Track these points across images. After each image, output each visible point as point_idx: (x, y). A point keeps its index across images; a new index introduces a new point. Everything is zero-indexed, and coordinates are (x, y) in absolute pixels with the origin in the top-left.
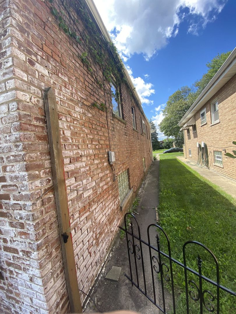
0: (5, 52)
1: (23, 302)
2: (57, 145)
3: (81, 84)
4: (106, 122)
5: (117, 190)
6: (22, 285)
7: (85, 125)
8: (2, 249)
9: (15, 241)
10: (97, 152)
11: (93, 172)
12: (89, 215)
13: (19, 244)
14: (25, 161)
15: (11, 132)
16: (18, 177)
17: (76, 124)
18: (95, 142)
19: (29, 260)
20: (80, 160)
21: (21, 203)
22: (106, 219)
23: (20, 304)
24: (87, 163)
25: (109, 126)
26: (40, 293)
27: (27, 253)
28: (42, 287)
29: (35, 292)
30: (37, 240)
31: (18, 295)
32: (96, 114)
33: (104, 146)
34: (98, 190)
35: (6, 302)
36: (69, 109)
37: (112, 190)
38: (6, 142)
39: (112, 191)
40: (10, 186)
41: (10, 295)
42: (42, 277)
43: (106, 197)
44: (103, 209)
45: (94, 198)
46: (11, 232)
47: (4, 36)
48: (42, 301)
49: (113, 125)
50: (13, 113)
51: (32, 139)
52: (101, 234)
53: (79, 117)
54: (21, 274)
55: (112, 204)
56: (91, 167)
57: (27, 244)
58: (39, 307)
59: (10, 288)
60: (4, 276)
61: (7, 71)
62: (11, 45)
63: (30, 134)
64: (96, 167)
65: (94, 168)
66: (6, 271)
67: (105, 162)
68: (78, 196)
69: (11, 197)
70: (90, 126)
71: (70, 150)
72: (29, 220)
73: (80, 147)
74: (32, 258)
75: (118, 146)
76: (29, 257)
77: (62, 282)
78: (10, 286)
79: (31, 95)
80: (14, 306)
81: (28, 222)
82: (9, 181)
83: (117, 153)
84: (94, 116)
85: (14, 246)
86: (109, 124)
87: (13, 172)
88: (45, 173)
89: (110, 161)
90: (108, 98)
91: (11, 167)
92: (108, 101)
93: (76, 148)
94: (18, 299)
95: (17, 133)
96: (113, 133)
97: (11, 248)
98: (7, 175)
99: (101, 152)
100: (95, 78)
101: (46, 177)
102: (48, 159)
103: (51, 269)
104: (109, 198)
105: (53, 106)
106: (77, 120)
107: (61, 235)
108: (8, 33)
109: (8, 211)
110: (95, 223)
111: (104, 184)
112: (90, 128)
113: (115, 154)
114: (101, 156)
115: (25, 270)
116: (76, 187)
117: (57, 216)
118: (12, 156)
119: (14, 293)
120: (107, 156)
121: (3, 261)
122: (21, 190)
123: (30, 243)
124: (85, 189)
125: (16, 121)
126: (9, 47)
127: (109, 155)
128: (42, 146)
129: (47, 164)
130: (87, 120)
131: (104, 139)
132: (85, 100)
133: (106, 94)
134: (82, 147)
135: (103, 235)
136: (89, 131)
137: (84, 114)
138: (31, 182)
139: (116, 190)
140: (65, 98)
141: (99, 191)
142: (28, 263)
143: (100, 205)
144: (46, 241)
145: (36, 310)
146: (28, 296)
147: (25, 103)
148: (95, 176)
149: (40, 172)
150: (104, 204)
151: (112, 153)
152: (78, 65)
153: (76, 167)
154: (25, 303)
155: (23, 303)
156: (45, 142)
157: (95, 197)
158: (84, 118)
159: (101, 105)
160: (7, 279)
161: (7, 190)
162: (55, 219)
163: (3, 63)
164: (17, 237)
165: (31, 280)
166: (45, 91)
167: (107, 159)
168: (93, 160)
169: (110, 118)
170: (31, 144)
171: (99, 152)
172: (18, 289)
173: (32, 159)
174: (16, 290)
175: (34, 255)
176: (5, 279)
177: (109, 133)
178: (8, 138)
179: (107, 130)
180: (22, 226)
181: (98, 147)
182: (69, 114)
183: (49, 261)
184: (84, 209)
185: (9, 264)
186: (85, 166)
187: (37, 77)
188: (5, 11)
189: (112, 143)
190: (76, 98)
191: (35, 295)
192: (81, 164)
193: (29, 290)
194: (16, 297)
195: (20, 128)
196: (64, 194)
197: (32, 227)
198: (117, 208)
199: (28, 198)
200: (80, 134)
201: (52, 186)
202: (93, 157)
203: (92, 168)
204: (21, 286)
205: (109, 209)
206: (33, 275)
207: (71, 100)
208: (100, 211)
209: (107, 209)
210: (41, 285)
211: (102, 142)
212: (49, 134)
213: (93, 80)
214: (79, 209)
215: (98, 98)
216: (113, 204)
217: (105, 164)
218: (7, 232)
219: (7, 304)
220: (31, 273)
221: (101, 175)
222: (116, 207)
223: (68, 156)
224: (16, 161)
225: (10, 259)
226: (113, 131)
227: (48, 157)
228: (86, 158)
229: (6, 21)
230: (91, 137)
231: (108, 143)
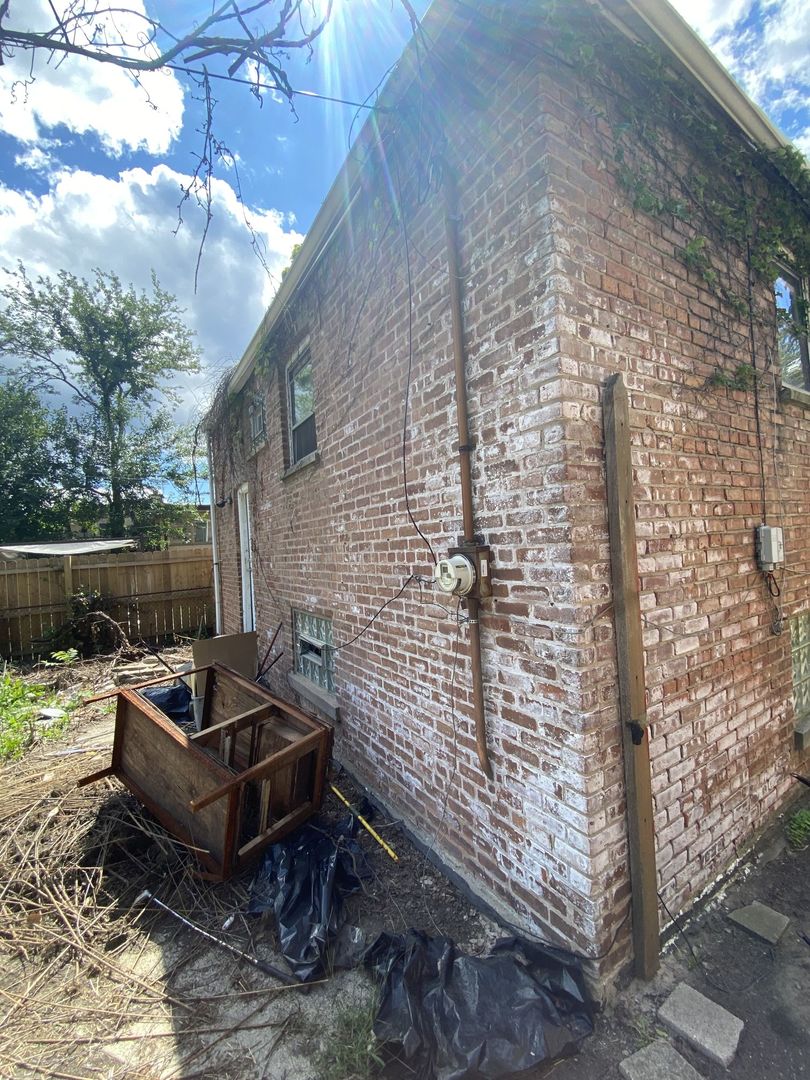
0: (543, 327)
1: (528, 841)
2: (626, 508)
3: (679, 332)
4: (753, 426)
5: (785, 666)
6: (534, 801)
7: (686, 447)
8: (499, 713)
9: (532, 701)
10: (717, 526)
11: (703, 586)
12: (687, 709)
13: (539, 710)
14: (570, 541)
15: (542, 484)
16: (552, 572)
17: (665, 448)
18: (712, 496)
19: (559, 748)
20: (670, 547)
21: (553, 625)
22: (737, 748)
23: (521, 844)
24: (687, 557)
25: (762, 438)
26: (578, 830)
27: (557, 733)
28: (585, 818)
29: (563, 825)
30: (583, 709)
31: (519, 821)
32: (719, 407)
33: (739, 508)
34: (717, 647)
35: (487, 831)
36: (648, 413)
37: (765, 661)
38: (530, 502)
39: (764, 665)
40: (532, 588)
41: (500, 817)
42: (586, 794)
43: (740, 677)
44: (730, 712)
45: (702, 665)
46: (525, 681)
47: (539, 296)
48: (579, 850)
49: (780, 431)
50: (551, 447)
51: (582, 496)
52: (720, 783)
53: (671, 428)
54: (536, 775)
55: (760, 708)
56: (699, 571)
57: (560, 713)
58: (568, 863)
59: (501, 800)
60: (495, 772)
61: (543, 365)
62: (555, 312)
63: (578, 487)
64: (713, 574)
65: (707, 577)
66: (500, 762)
67: (743, 562)
68: (662, 644)
69: (531, 610)
70: (700, 449)
71: (646, 520)
72: (568, 662)
73: (670, 510)
74: (568, 746)
75: (797, 506)
76: (561, 741)
77: (620, 837)
78: (504, 796)
79: (583, 402)
80: (504, 846)
81: (566, 667)
82: (530, 580)
83: (792, 534)
84: (715, 413)
85: (527, 711)
86: (764, 427)
87: (541, 561)
88: (598, 570)
89: (763, 558)
90: (765, 339)
91: (535, 552)
92: (763, 352)
93: (661, 515)
94: (517, 830)
95: (557, 485)
96: (778, 458)
97: (519, 714)
98: (527, 567)
99: (731, 525)
100: (720, 294)
101: (600, 581)
102: (605, 541)
103: (603, 789)
104: (750, 685)
105: (622, 417)
106: (666, 437)
107: (624, 722)
108: (548, 289)
109: (522, 638)
110: (702, 739)
111: (736, 633)
112: (700, 453)
113: (786, 536)
114: (729, 539)
115: (546, 767)
116: (659, 618)
117: (618, 676)
118: (541, 530)
119: (510, 814)
120: (751, 540)
121: (497, 739)
122: (555, 599)
123: (565, 712)
124: (678, 632)
125: (559, 462)
126: (550, 316)
127: (762, 540)
128: (596, 512)
129: (603, 551)
130: (692, 432)
131: (742, 483)
132: (690, 373)
133: (756, 329)
134: (676, 511)
135: (726, 793)
136: (697, 463)
137: (685, 415)
138: (577, 585)
139: (782, 667)
140: (642, 387)
141: (720, 651)
142: (557, 753)
143: (719, 695)
144: (598, 723)
145: (560, 868)
146: (544, 830)
147: (573, 423)
148: (709, 602)
149: (590, 566)
150: (732, 696)
151: (774, 531)
152: (673, 281)
153: (660, 566)
154: (534, 844)
155: (530, 844)
156: (600, 502)
157: (705, 664)
158: (684, 429)
159: (739, 371)
160: (499, 779)
161: (522, 597)
162: (614, 681)
163: (536, 350)
164: (537, 694)
165: (559, 793)
166: (604, 385)
167: (750, 550)
168: (706, 551)
169: (768, 404)
170: (580, 507)
171: (722, 528)
172: (522, 809)
173: (579, 539)
174: (517, 808)
175: (575, 739)
176: (495, 778)
177: (761, 462)
178: (535, 496)
179: (755, 453)
180: (551, 673)
181: (722, 512)
182: (648, 426)
183: (601, 769)
184: (673, 688)
185: (510, 749)
186: (681, 566)
187: (593, 360)
188: (539, 243)
189: (772, 494)
190: (666, 378)
191: (564, 832)
192: (672, 560)
193: (549, 816)
194: (513, 826)
195: (564, 476)
196: (637, 627)
197: (575, 679)
198: (782, 733)
199: (570, 617)
200: (672, 475)
201: (610, 604)
202: (704, 543)
203: (701, 576)
204: (532, 802)
205: (748, 721)
206: (566, 783)
207: (655, 388)
208: (719, 711)
209: (742, 718)
210: (582, 810)
211: (735, 494)
212: (609, 483)
213: (714, 303)
214: (663, 681)
215: (727, 353)
216: (765, 710)
217: (744, 568)
218: (515, 680)
219: (488, 837)
220: (561, 779)
221: (727, 602)
222: (775, 726)
223: (643, 534)
224: (550, 541)
225: (515, 738)
226: (780, 451)
227: (605, 536)
228: (684, 543)
229: (544, 264)
230: (702, 481)
231: (756, 496)
